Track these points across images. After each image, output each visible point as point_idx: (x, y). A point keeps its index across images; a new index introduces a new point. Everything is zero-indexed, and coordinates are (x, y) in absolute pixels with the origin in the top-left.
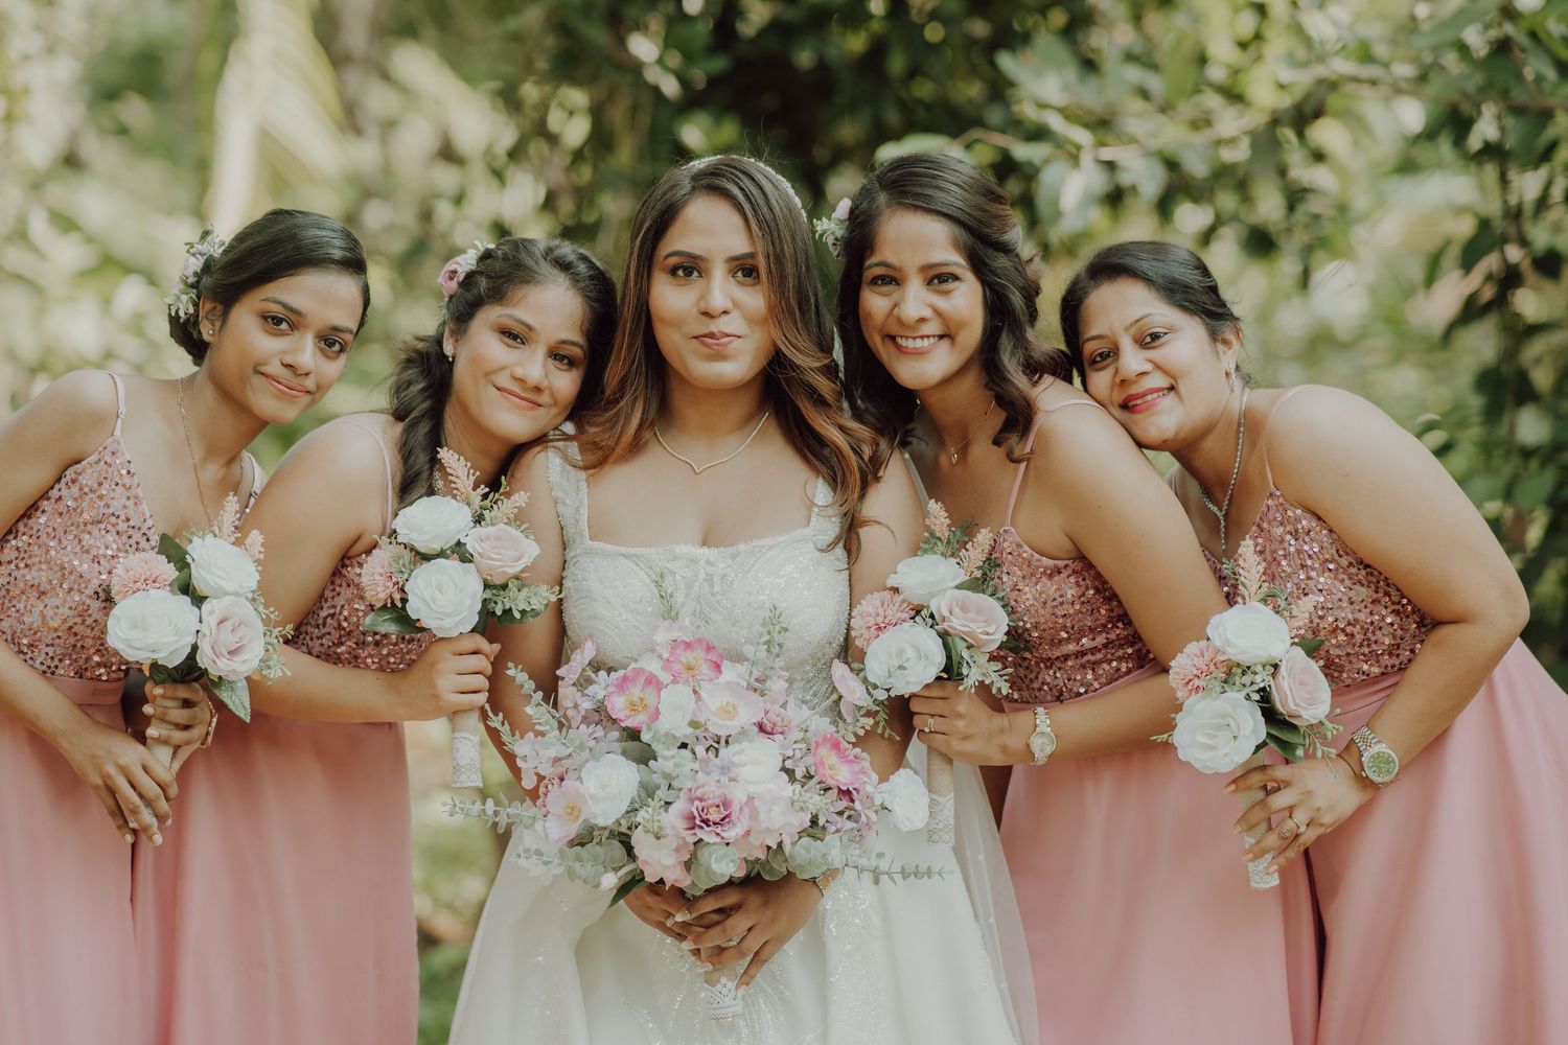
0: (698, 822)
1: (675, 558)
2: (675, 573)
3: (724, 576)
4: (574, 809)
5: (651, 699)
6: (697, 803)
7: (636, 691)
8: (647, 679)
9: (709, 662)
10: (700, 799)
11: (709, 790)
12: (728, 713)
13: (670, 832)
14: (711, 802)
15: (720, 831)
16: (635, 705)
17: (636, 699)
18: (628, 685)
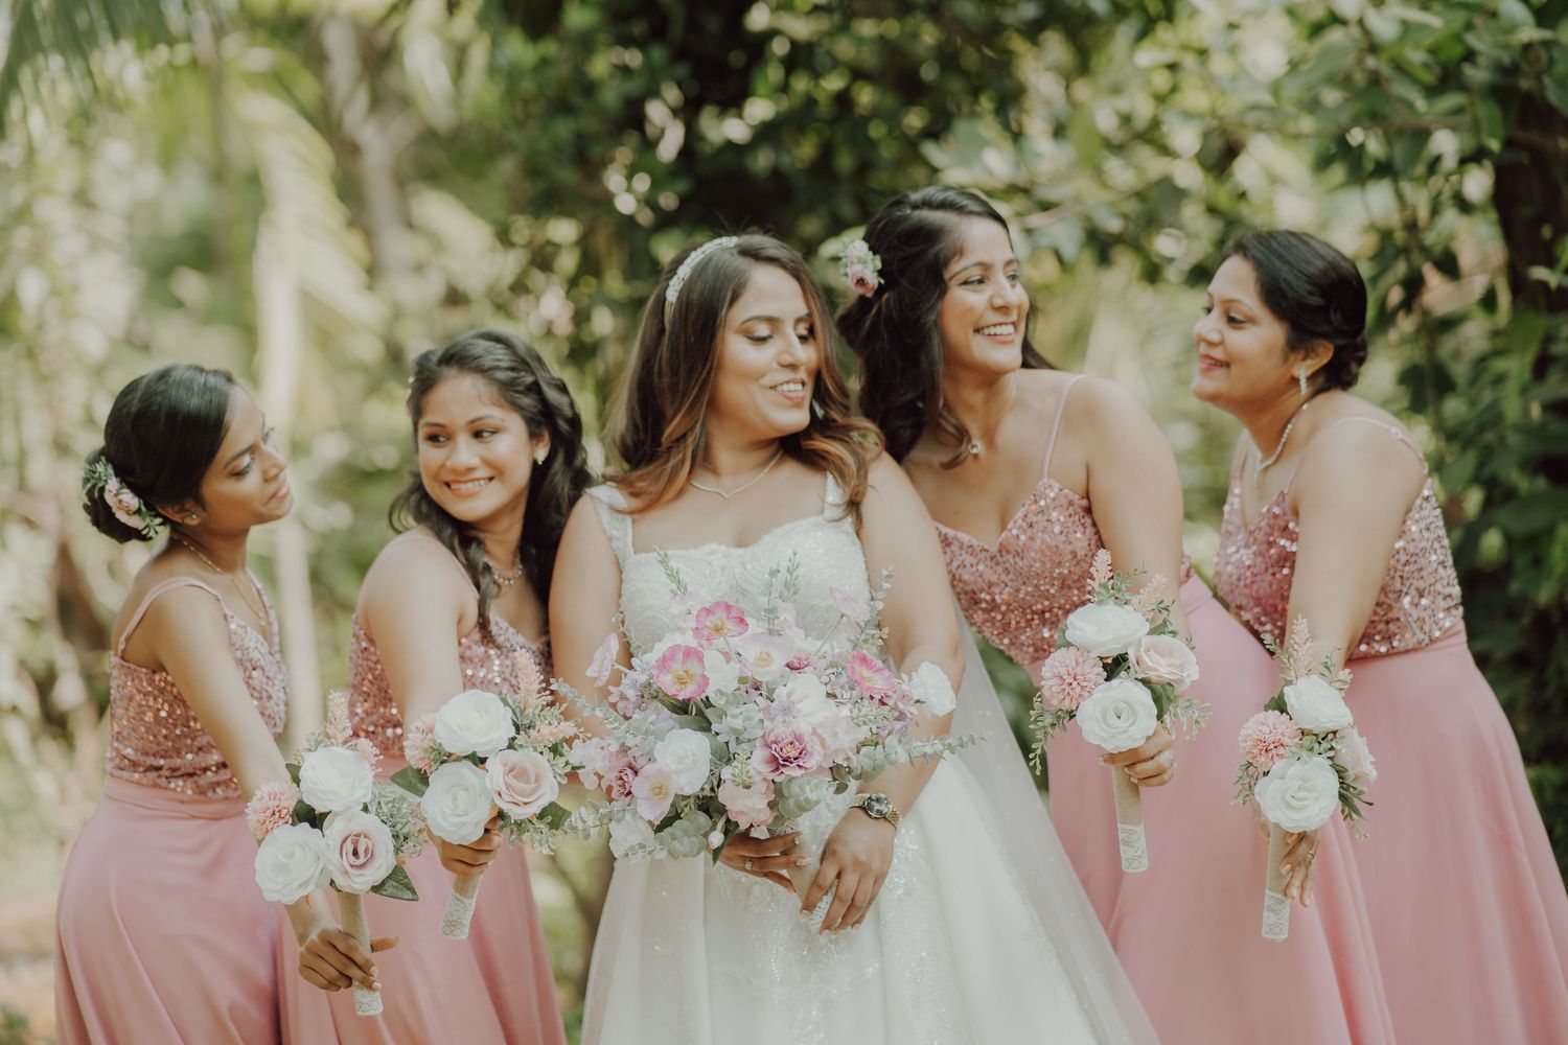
0: (782, 763)
4: (660, 788)
5: (695, 669)
6: (773, 746)
7: (677, 666)
8: (684, 653)
9: (734, 620)
10: (773, 742)
11: (780, 730)
12: (763, 660)
13: (757, 779)
14: (786, 741)
15: (801, 764)
16: (682, 679)
17: (682, 673)
18: (669, 663)
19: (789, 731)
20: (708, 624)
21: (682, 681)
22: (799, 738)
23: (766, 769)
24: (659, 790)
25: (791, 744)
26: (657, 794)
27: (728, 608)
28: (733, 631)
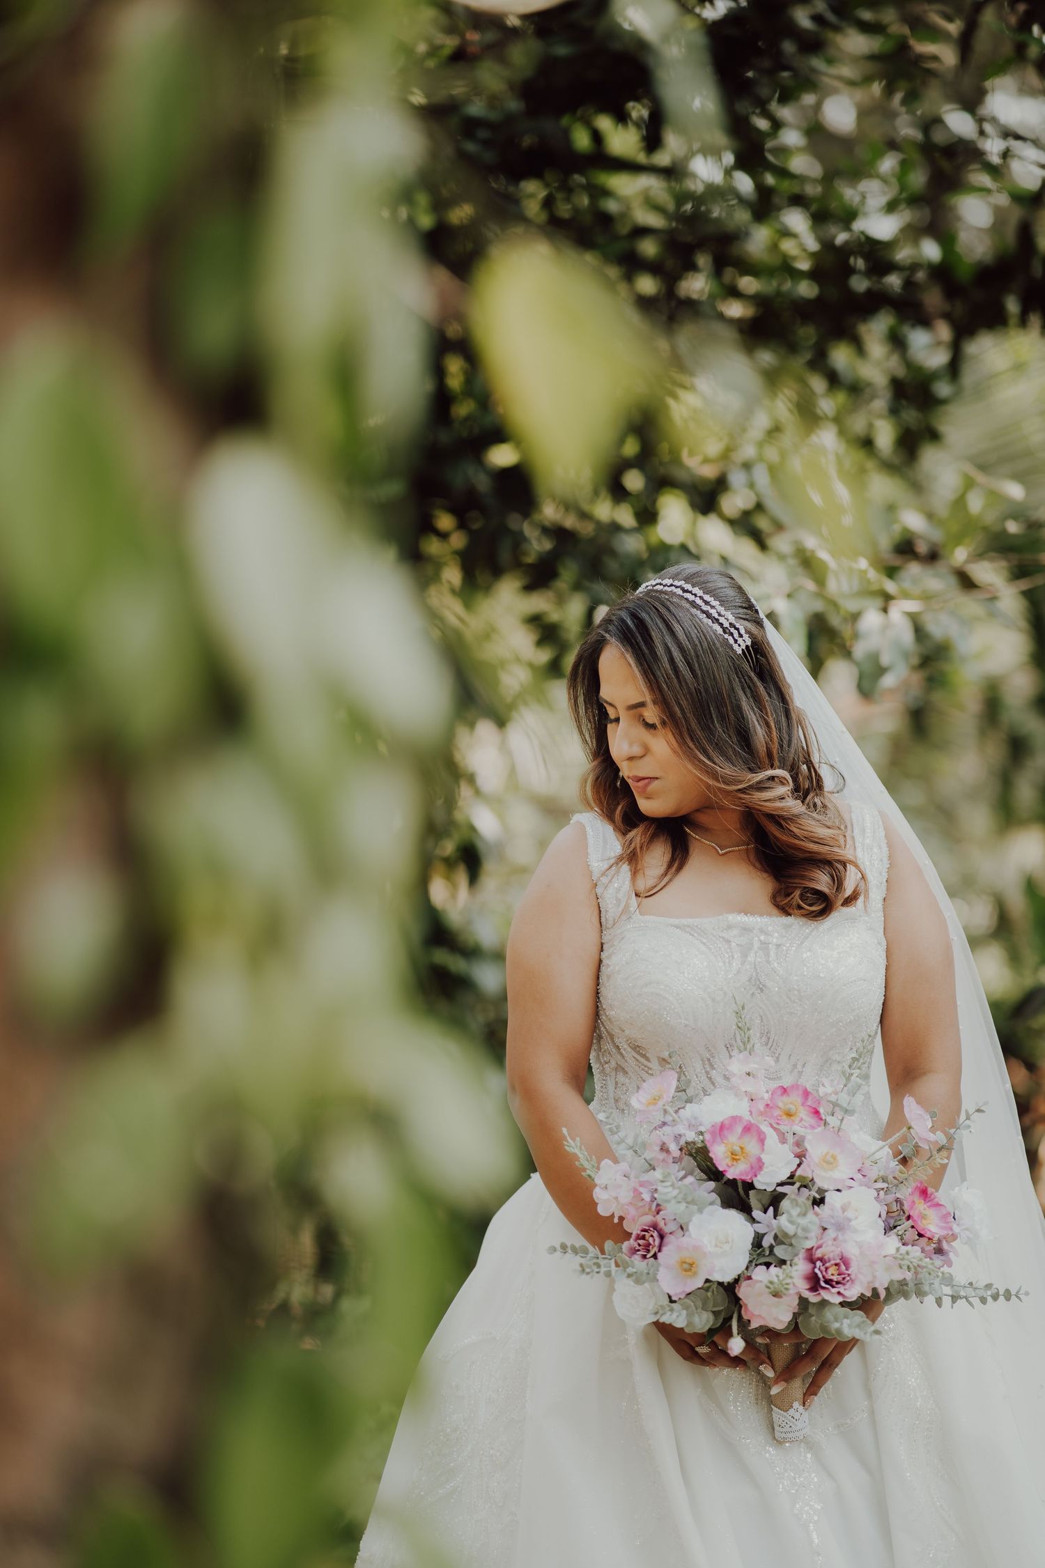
0: (823, 1284)
1: (729, 927)
2: (730, 942)
3: (778, 946)
4: (691, 1265)
5: (752, 1146)
6: (819, 1264)
7: (733, 1139)
8: (745, 1128)
9: (807, 1108)
10: (821, 1259)
11: (829, 1250)
12: (829, 1163)
13: (792, 1291)
14: (833, 1262)
15: (842, 1291)
16: (736, 1155)
17: (737, 1149)
18: (725, 1132)
19: (838, 1251)
20: (780, 1105)
21: (734, 1156)
22: (845, 1261)
23: (802, 1287)
24: (689, 1267)
25: (836, 1265)
26: (686, 1270)
27: (806, 1094)
28: (805, 1121)
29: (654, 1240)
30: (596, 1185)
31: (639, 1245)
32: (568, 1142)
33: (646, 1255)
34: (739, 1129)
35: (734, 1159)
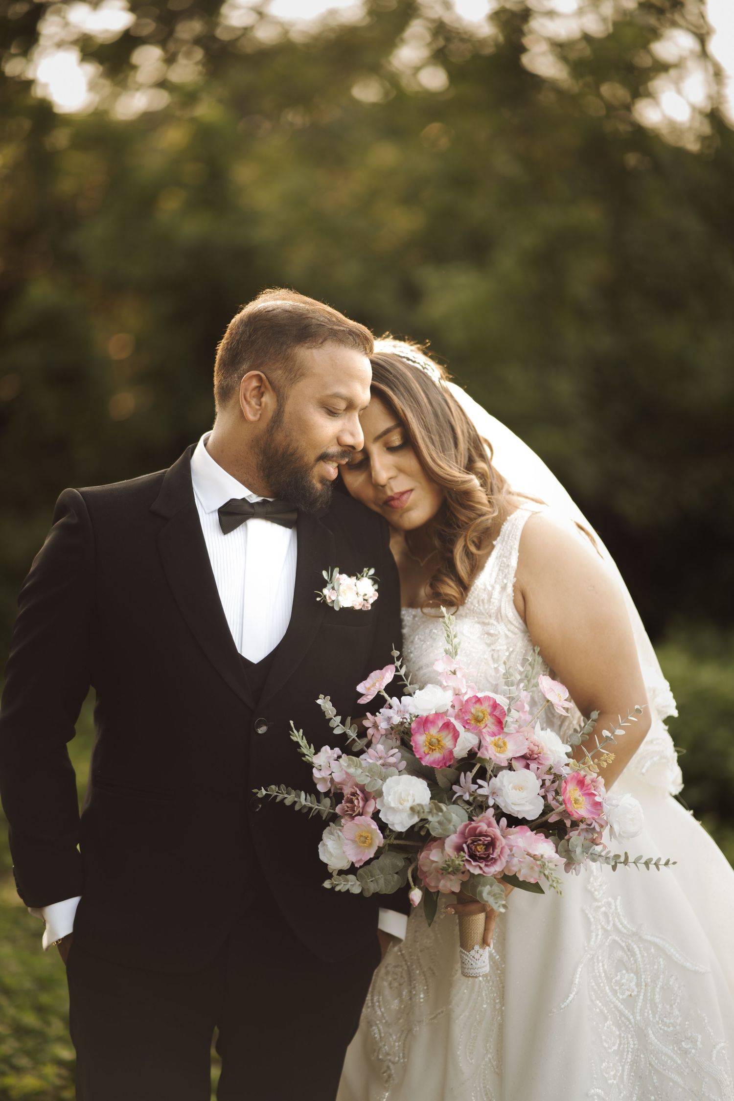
5: (447, 740)
7: (433, 731)
8: (444, 724)
9: (493, 717)
16: (432, 746)
17: (434, 740)
18: (429, 725)
26: (363, 842)
27: (494, 706)
28: (489, 728)
29: (359, 803)
30: (314, 767)
31: (348, 807)
32: (293, 732)
33: (352, 814)
34: (440, 724)
35: (430, 748)
